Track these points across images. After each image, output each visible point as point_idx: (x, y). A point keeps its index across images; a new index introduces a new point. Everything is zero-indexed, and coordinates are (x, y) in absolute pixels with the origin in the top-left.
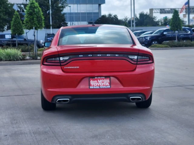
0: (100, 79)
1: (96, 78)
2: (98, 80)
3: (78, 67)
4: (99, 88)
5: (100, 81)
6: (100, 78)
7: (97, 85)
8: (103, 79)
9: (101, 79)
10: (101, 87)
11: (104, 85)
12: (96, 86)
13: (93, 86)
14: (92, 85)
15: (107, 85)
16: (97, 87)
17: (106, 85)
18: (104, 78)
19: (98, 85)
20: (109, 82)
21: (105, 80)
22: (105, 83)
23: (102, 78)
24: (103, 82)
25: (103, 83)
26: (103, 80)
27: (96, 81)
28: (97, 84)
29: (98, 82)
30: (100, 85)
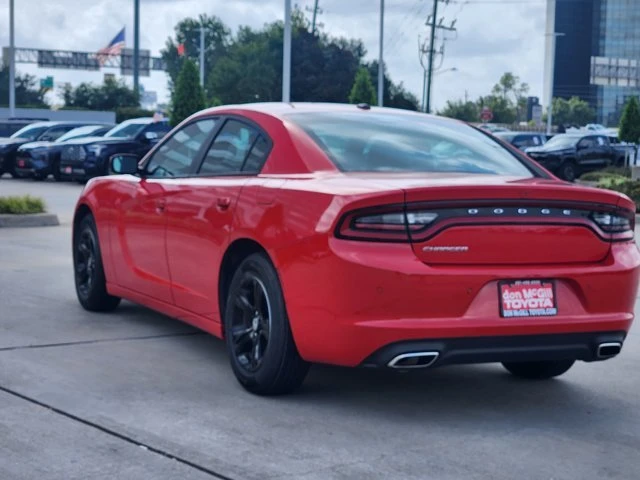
0: (527, 288)
1: (518, 283)
2: (524, 291)
3: (466, 248)
4: (527, 314)
5: (529, 294)
6: (527, 283)
7: (522, 308)
8: (537, 287)
9: (532, 287)
10: (533, 312)
11: (539, 307)
12: (518, 310)
13: (512, 309)
14: (509, 306)
15: (548, 307)
16: (523, 313)
17: (545, 305)
18: (538, 282)
19: (525, 306)
20: (551, 296)
21: (541, 290)
22: (541, 301)
23: (533, 282)
24: (536, 297)
25: (536, 301)
26: (534, 290)
27: (518, 294)
28: (520, 301)
29: (523, 298)
30: (528, 308)
